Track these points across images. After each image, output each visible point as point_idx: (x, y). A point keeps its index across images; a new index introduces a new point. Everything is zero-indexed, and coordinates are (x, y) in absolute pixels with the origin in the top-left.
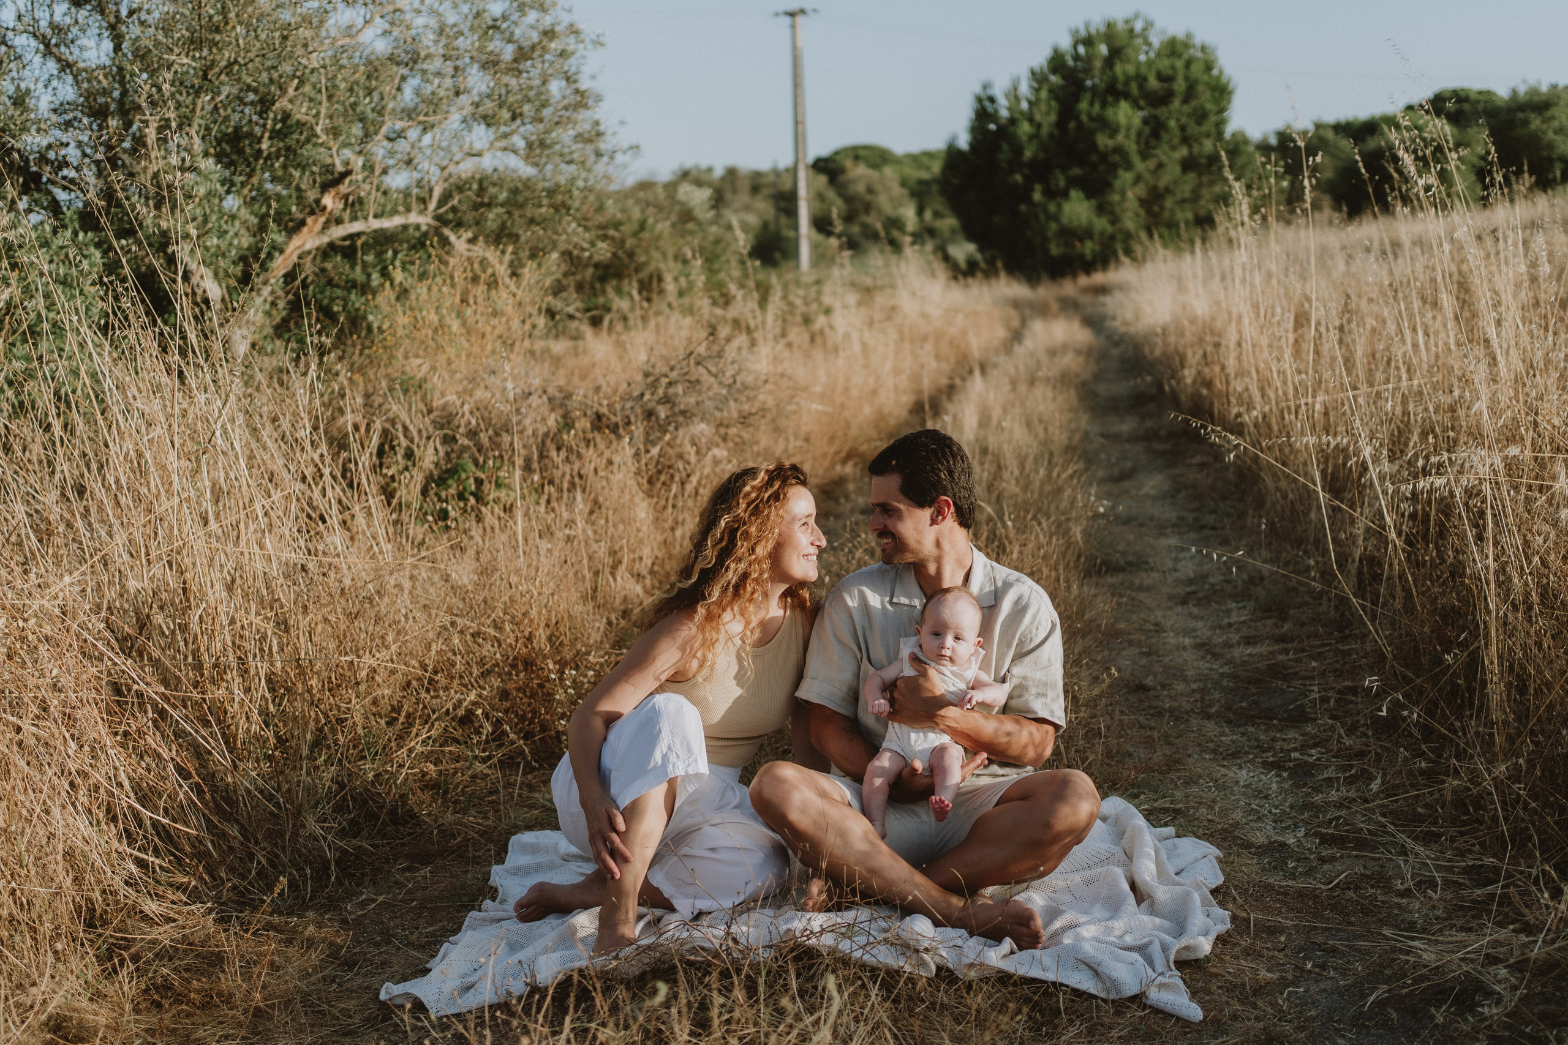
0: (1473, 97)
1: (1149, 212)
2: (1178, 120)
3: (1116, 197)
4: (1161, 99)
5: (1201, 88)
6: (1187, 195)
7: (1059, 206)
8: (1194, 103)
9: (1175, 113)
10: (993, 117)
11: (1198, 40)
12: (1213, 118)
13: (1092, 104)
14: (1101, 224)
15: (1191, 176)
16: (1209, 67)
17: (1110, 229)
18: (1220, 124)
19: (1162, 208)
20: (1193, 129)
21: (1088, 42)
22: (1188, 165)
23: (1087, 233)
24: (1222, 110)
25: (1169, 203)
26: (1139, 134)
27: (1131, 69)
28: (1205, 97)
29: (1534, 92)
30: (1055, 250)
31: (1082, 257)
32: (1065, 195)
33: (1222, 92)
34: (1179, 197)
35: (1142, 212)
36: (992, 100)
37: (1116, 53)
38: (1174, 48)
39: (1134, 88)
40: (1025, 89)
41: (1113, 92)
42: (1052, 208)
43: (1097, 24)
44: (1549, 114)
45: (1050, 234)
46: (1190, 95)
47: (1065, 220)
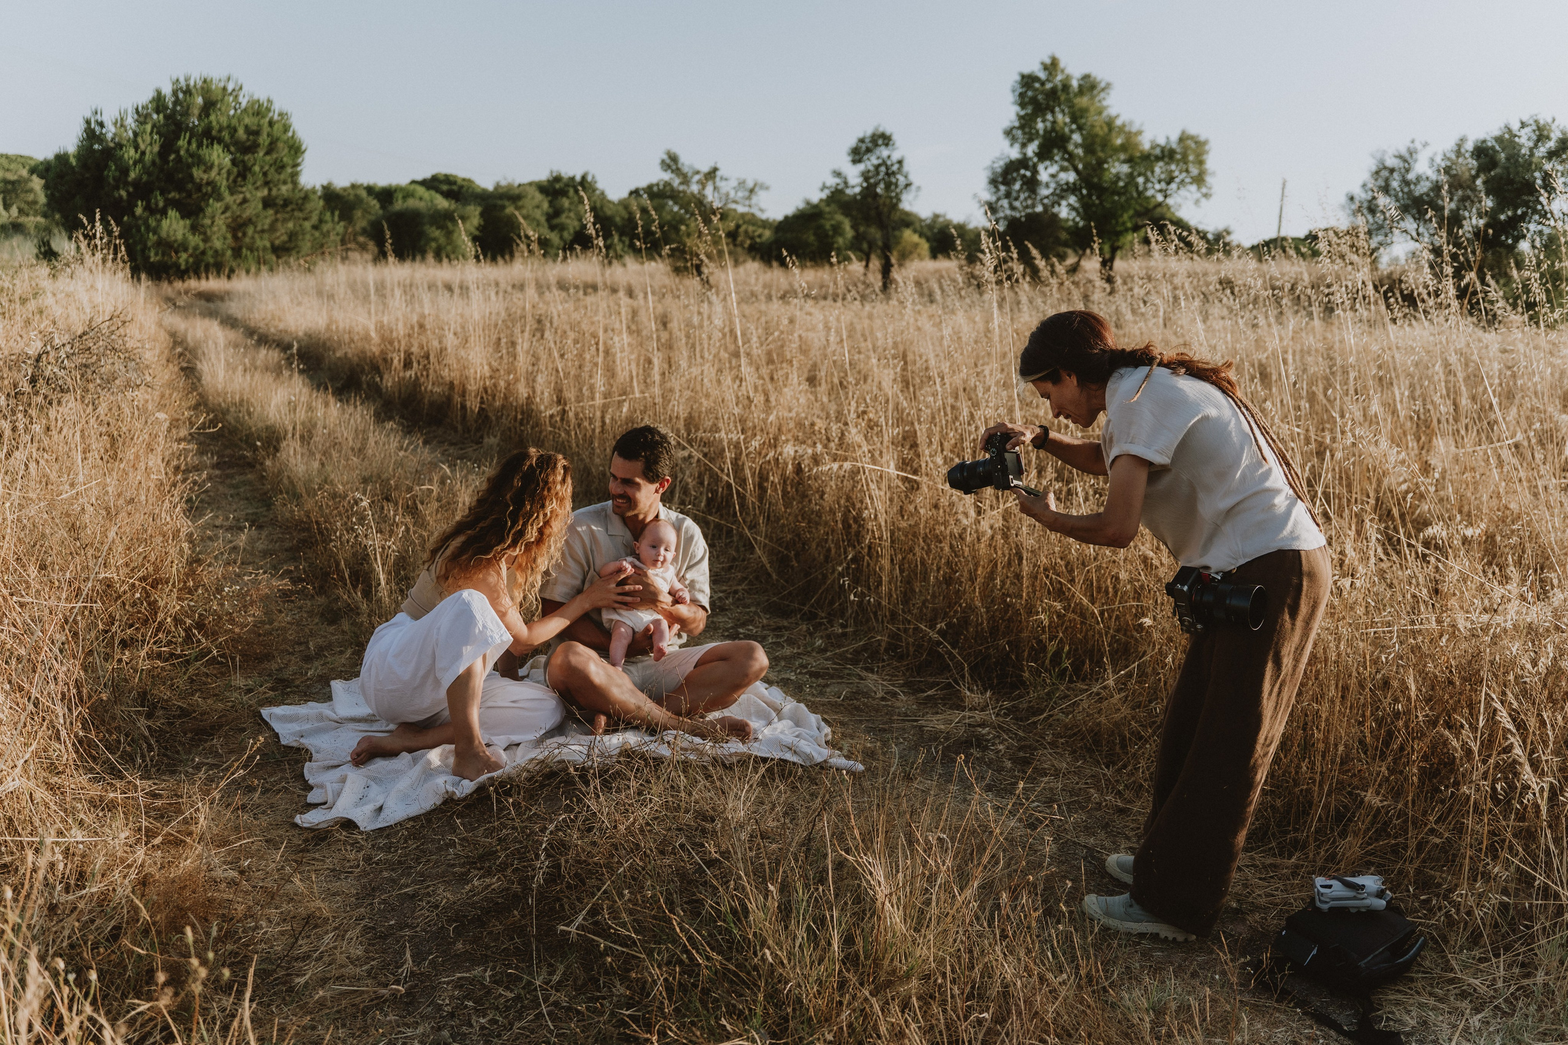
0: (459, 182)
1: (235, 237)
2: (262, 168)
3: (208, 222)
4: (250, 148)
5: (280, 145)
6: (266, 227)
7: (159, 221)
8: (275, 156)
9: (259, 161)
10: (100, 139)
11: (277, 107)
12: (289, 170)
13: (189, 143)
14: (194, 240)
15: (271, 212)
16: (286, 128)
17: (202, 245)
18: (295, 175)
19: (244, 234)
20: (272, 175)
21: (188, 92)
22: (267, 203)
23: (184, 246)
24: (296, 165)
25: (250, 231)
26: (229, 173)
27: (224, 121)
28: (283, 152)
29: (510, 187)
30: (153, 258)
31: (177, 266)
32: (164, 213)
33: (296, 149)
34: (259, 228)
35: (229, 236)
36: (101, 125)
37: (209, 105)
38: (259, 110)
39: (226, 135)
40: (130, 122)
41: (209, 136)
42: (152, 222)
43: (196, 78)
44: (520, 203)
45: (149, 244)
46: (271, 149)
47: (164, 234)
